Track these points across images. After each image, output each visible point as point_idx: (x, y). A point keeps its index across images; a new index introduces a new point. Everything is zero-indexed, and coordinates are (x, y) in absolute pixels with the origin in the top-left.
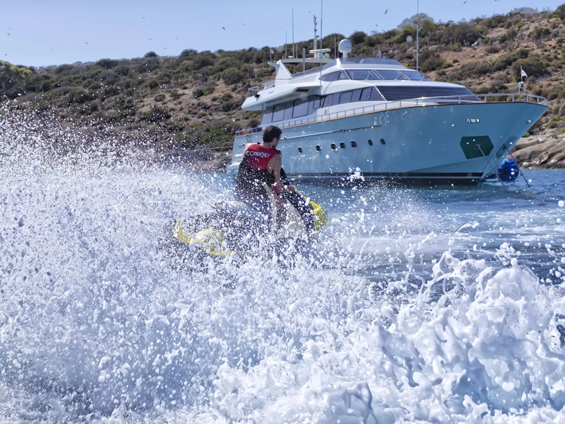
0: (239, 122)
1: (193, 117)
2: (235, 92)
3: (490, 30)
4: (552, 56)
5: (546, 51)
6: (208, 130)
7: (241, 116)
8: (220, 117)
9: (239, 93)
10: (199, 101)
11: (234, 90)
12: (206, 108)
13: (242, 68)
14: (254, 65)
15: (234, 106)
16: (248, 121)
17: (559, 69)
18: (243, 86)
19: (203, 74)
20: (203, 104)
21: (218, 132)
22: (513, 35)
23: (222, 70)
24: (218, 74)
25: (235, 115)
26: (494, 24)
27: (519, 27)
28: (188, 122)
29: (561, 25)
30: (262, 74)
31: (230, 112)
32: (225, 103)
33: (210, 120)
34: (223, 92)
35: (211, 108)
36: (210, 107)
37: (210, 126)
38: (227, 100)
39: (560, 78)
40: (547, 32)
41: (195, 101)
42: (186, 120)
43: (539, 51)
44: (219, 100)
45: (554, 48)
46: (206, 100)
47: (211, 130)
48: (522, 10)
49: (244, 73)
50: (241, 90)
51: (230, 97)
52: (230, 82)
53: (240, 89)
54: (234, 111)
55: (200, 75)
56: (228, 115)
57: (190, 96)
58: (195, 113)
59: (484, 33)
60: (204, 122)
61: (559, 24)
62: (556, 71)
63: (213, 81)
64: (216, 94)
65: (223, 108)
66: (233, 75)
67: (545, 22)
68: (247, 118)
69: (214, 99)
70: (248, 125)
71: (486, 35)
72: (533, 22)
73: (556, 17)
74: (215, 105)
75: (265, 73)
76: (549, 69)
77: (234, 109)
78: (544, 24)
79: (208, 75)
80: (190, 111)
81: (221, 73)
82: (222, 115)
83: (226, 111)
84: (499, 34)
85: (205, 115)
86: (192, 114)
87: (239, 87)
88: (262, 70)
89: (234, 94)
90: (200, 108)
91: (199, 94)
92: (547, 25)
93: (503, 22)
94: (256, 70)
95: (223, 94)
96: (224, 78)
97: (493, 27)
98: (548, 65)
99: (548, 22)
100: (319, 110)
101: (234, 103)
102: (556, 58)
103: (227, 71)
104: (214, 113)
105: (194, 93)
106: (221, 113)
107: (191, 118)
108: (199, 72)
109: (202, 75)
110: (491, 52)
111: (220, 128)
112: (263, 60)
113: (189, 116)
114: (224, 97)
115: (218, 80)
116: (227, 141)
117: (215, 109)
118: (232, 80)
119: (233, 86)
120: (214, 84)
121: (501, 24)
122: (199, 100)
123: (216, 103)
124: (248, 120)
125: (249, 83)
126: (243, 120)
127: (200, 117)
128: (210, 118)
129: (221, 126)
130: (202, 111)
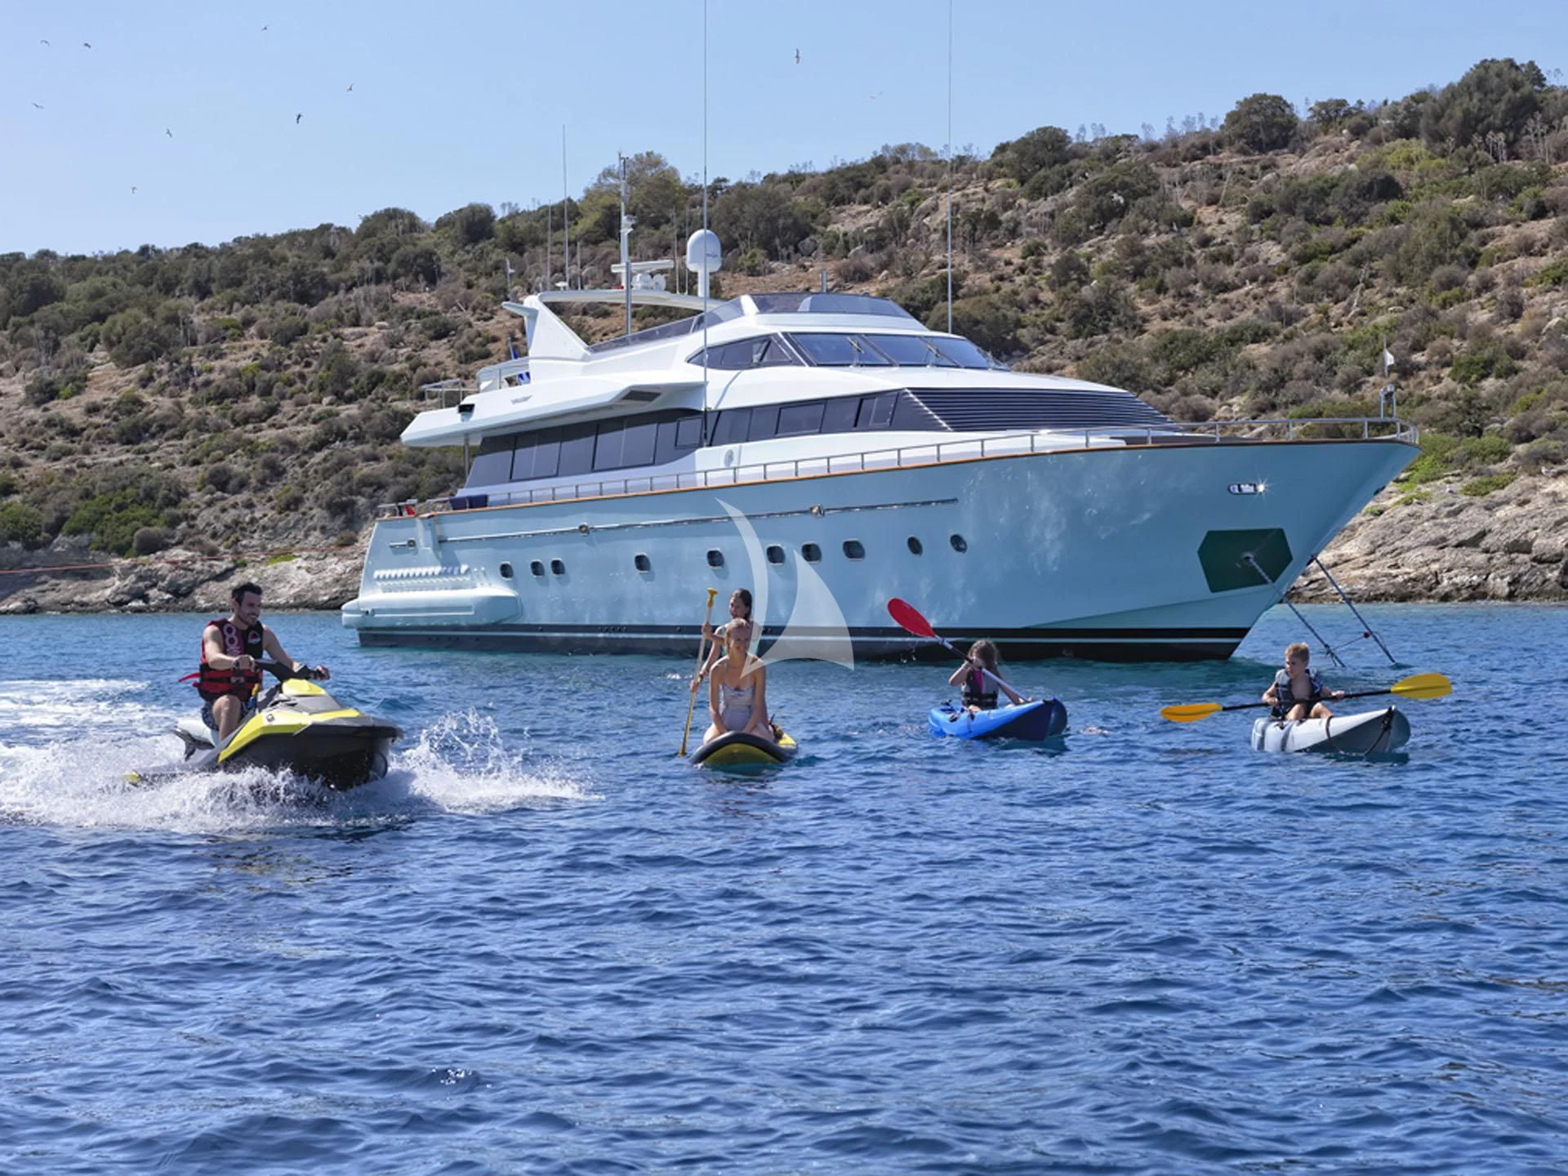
0: (175, 472)
1: (36, 456)
2: (149, 390)
3: (833, 209)
4: (1024, 296)
5: (1001, 278)
6: (87, 495)
7: (177, 457)
8: (115, 460)
9: (161, 391)
10: (49, 414)
11: (145, 382)
12: (72, 432)
13: (161, 312)
14: (190, 301)
15: (153, 429)
16: (201, 471)
17: (1049, 337)
18: (171, 369)
19: (47, 330)
20: (62, 422)
21: (119, 500)
22: (899, 226)
23: (101, 318)
24: (88, 328)
25: (158, 453)
26: (842, 191)
27: (912, 203)
28: (22, 470)
29: (1023, 201)
30: (216, 333)
31: (143, 445)
32: (125, 421)
33: (89, 467)
34: (114, 389)
35: (85, 433)
36: (83, 430)
37: (93, 485)
38: (129, 413)
39: (1056, 362)
40: (993, 221)
41: (34, 413)
42: (17, 464)
43: (983, 279)
44: (106, 412)
45: (1022, 270)
46: (70, 409)
47: (96, 492)
48: (903, 150)
49: (169, 326)
50: (168, 383)
51: (138, 402)
52: (129, 358)
53: (165, 378)
54: (155, 443)
55: (36, 332)
56: (139, 452)
57: (17, 400)
58: (42, 448)
59: (821, 218)
60: (69, 472)
61: (1015, 196)
62: (1043, 343)
63: (78, 351)
64: (94, 396)
65: (123, 433)
66: (139, 334)
67: (976, 189)
68: (196, 463)
69: (93, 410)
70: (204, 483)
71: (825, 225)
72: (944, 189)
73: (1005, 176)
74: (97, 426)
75: (226, 329)
76: (1024, 334)
77: (153, 436)
78: (978, 196)
79: (59, 330)
80: (24, 443)
81: (102, 329)
82: (120, 453)
83: (129, 442)
84: (863, 221)
85: (70, 452)
86: (31, 448)
87: (160, 373)
88: (213, 319)
89: (146, 396)
90: (52, 432)
91: (45, 393)
92: (983, 200)
93: (867, 187)
94: (198, 320)
95: (116, 397)
96: (110, 344)
97: (842, 201)
98: (1019, 324)
99: (987, 190)
100: (698, 451)
101: (154, 420)
102: (1036, 301)
103: (117, 321)
104: (96, 448)
105: (27, 389)
106: (117, 447)
107: (28, 461)
108: (32, 323)
109: (42, 333)
110: (852, 280)
111: (124, 488)
112: (214, 287)
113: (23, 455)
114: (120, 403)
115: (91, 350)
116: (147, 524)
117: (99, 437)
118: (136, 349)
119: (141, 369)
120: (80, 361)
121: (862, 192)
122: (46, 410)
123: (97, 419)
124: (200, 468)
125: (190, 362)
126: (186, 469)
127: (56, 459)
128: (88, 460)
129: (127, 482)
130: (59, 442)
